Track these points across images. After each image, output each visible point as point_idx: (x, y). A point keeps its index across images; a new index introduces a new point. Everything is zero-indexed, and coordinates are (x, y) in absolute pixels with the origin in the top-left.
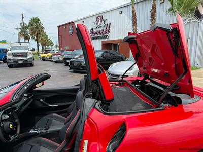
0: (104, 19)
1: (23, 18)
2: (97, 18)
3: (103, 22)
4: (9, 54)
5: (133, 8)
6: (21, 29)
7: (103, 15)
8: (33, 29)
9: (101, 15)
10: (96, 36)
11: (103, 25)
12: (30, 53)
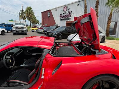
0: (68, 8)
1: (22, 7)
2: (64, 8)
3: (67, 10)
4: (14, 27)
5: (85, 2)
6: (21, 13)
7: (68, 6)
8: (28, 14)
9: (67, 6)
10: (63, 18)
11: (67, 12)
12: (25, 27)
